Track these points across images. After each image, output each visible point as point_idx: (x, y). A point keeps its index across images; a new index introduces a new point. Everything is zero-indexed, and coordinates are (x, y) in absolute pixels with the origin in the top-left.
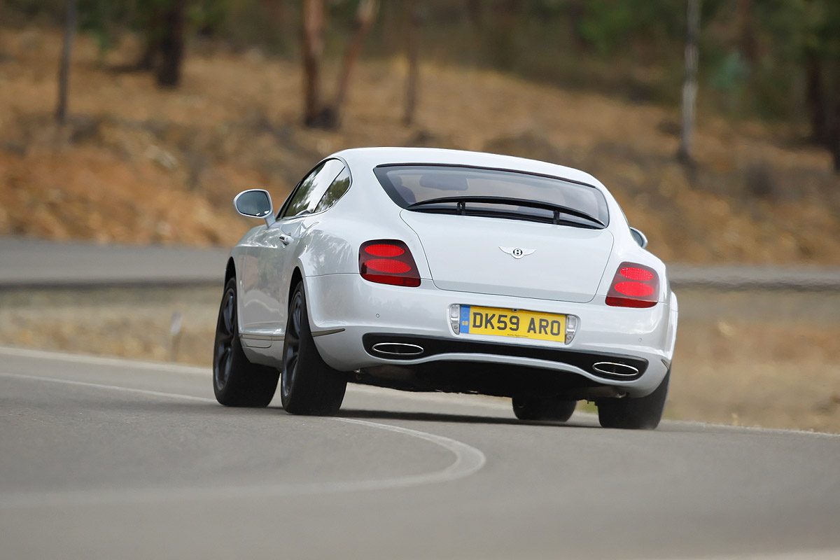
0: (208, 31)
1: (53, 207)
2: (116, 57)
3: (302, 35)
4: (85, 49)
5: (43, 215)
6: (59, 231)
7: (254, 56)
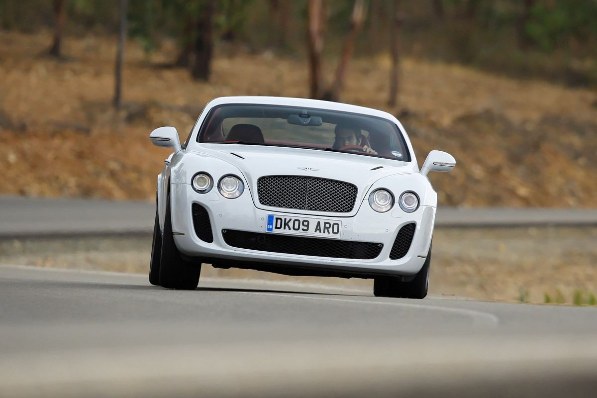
0: (229, 36)
1: (113, 175)
2: (158, 58)
3: (308, 38)
4: (134, 52)
5: (106, 181)
6: (118, 194)
7: (268, 55)
